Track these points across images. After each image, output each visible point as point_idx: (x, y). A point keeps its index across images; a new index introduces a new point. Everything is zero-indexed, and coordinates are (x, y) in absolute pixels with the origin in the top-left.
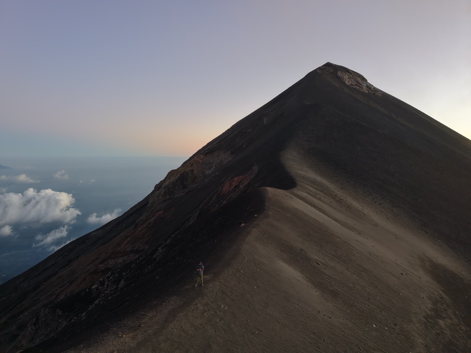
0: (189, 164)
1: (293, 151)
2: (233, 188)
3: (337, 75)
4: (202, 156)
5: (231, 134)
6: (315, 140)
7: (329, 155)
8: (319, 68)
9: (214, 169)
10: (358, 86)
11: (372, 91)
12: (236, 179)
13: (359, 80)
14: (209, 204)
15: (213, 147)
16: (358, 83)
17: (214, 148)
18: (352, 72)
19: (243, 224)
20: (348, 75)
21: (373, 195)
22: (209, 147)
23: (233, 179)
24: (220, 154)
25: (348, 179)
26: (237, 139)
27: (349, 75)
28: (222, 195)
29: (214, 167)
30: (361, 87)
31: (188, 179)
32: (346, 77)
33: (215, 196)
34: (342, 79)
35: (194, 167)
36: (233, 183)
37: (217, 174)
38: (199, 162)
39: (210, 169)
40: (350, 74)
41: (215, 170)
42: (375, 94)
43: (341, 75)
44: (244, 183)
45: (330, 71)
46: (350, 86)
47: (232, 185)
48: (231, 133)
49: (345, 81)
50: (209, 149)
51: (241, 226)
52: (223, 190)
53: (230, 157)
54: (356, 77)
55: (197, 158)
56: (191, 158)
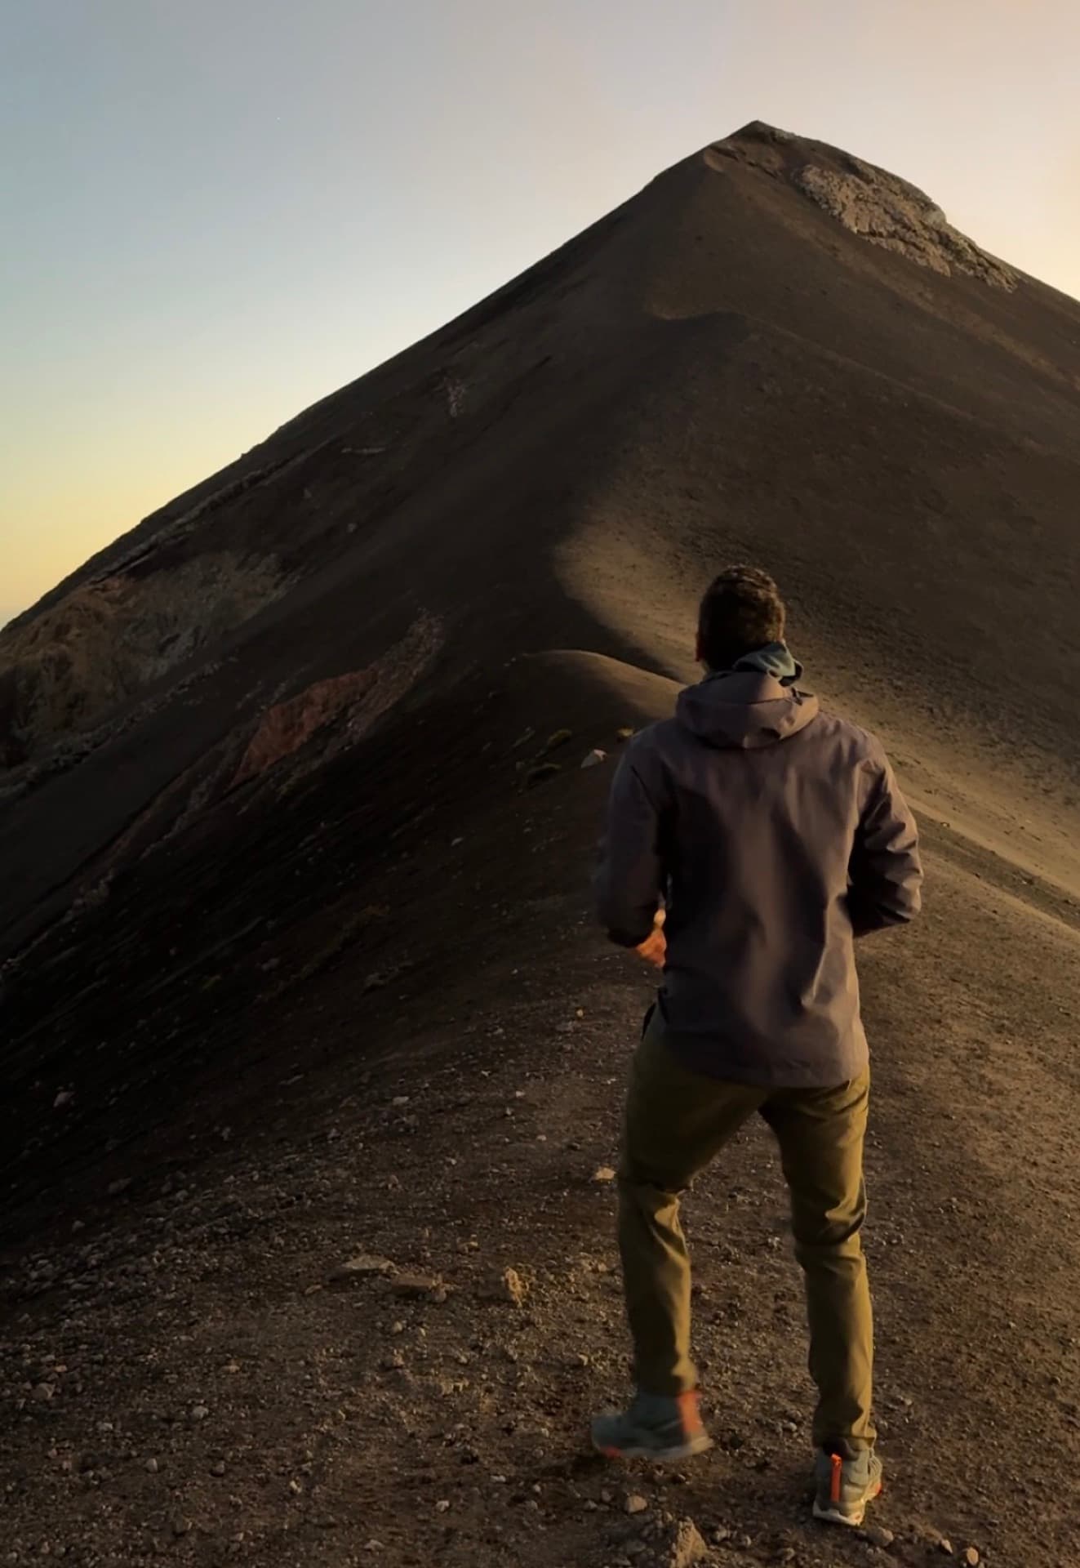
0: (42, 630)
1: (618, 540)
2: (302, 738)
3: (803, 185)
4: (117, 584)
5: (277, 467)
6: (720, 486)
7: (798, 563)
8: (715, 149)
9: (188, 649)
10: (902, 239)
11: (971, 266)
12: (318, 692)
13: (909, 211)
14: (170, 835)
15: (175, 537)
16: (905, 226)
17: (180, 538)
18: (872, 174)
19: (600, 753)
20: (852, 185)
21: (1031, 756)
22: (154, 538)
23: (305, 694)
24: (219, 570)
25: (899, 679)
26: (308, 494)
27: (858, 186)
28: (245, 782)
29: (185, 640)
30: (914, 245)
31: (35, 707)
32: (843, 193)
33: (203, 787)
34: (824, 206)
35: (69, 644)
36: (305, 715)
37: (211, 671)
38: (99, 617)
39: (161, 649)
40: (862, 183)
41: (191, 655)
42: (984, 280)
43: (822, 187)
44: (371, 705)
45: (765, 164)
46: (867, 238)
47: (301, 726)
48: (273, 464)
49: (840, 214)
50: (151, 548)
51: (587, 762)
52: (246, 754)
53: (276, 586)
54: (891, 197)
55: (91, 592)
56: (49, 601)
